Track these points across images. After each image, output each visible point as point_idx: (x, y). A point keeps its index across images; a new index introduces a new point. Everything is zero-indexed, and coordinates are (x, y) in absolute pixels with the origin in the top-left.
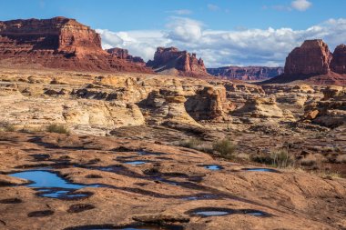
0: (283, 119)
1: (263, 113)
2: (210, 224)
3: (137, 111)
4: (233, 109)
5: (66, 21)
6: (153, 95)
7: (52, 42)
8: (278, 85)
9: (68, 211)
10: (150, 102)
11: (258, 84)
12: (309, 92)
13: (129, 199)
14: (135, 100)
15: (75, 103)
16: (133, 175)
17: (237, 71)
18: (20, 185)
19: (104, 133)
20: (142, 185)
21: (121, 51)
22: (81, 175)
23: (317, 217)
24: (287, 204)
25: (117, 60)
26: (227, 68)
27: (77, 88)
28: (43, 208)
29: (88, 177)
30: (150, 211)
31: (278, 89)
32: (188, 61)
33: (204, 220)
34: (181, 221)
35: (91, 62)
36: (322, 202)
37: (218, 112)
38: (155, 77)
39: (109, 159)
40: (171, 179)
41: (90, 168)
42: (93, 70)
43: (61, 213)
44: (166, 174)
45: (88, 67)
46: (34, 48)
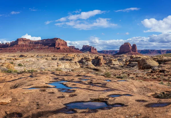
0: (120, 65)
1: (114, 63)
2: (116, 100)
3: (78, 64)
4: (105, 62)
5: (57, 39)
6: (82, 59)
7: (54, 45)
8: (118, 55)
9: (69, 96)
10: (82, 61)
11: (112, 55)
12: (126, 57)
13: (87, 92)
14: (77, 61)
15: (60, 62)
16: (85, 84)
17: (106, 52)
18: (52, 88)
19: (69, 70)
20: (89, 87)
21: (73, 47)
22: (70, 84)
23: (141, 93)
24: (132, 91)
25: (72, 49)
26: (103, 51)
27: (61, 57)
28: (61, 95)
29: (72, 85)
30: (95, 96)
31: (118, 57)
32: (92, 49)
33: (113, 98)
34: (106, 99)
35: (64, 50)
36: (141, 89)
37: (101, 63)
38: (83, 54)
39: (77, 79)
40: (97, 85)
41: (71, 82)
42: (65, 52)
43: (67, 97)
44: (95, 83)
45: (63, 52)
46: (49, 47)
